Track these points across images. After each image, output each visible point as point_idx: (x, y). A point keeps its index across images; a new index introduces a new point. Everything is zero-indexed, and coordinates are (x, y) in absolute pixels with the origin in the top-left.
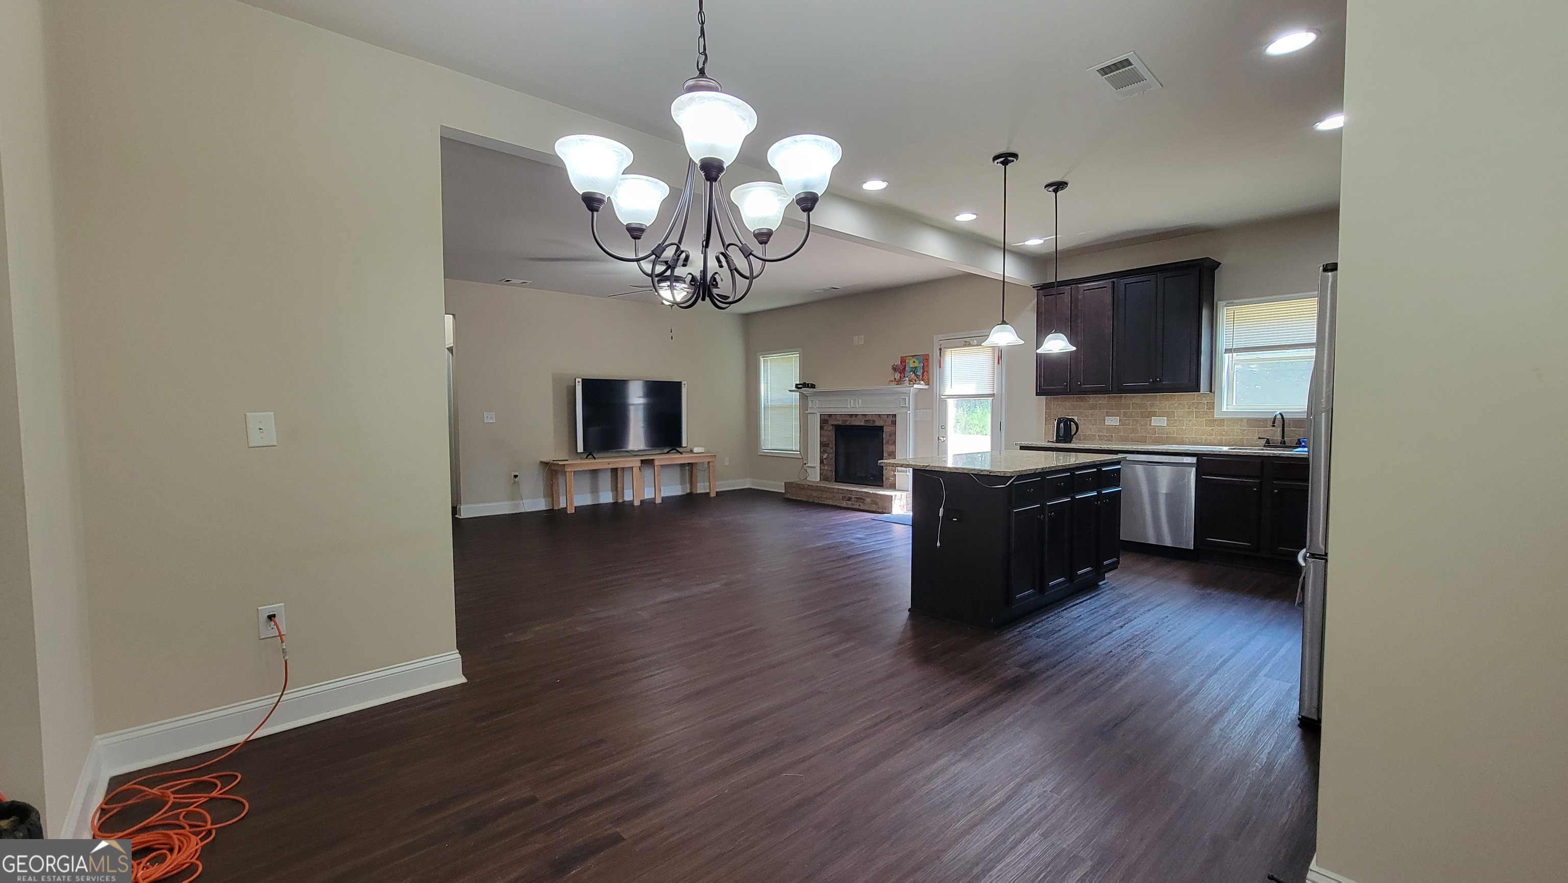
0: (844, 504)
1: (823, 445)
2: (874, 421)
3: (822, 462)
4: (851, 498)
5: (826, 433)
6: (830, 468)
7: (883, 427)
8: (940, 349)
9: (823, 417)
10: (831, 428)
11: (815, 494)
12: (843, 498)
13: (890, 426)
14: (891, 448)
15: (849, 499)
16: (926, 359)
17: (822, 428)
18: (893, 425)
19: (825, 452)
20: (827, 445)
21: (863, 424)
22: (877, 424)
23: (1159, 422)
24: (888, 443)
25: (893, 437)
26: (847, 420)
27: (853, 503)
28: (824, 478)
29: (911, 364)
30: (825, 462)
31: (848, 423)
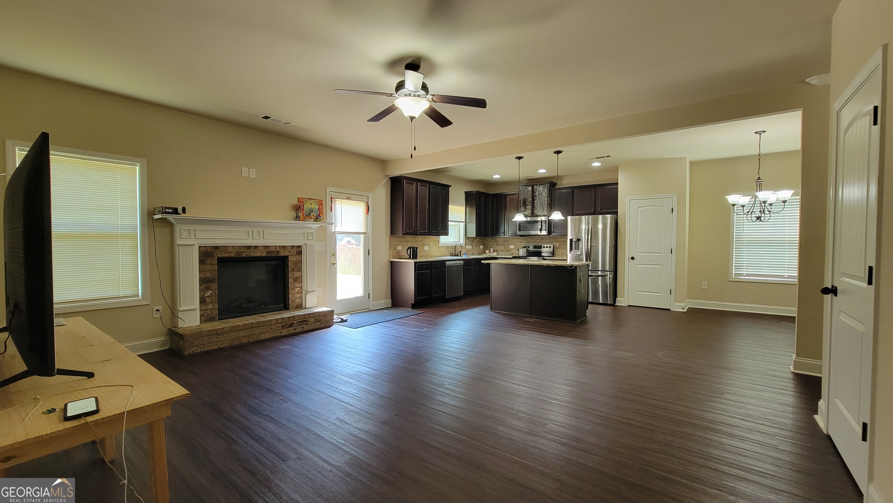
0: (285, 332)
1: (204, 282)
2: (278, 252)
3: (203, 301)
4: (293, 323)
5: (209, 267)
6: (213, 307)
7: (287, 257)
8: (331, 198)
9: (203, 249)
10: (215, 261)
11: (242, 334)
12: (283, 327)
13: (296, 256)
14: (297, 274)
15: (291, 325)
16: (321, 203)
17: (202, 262)
18: (298, 255)
19: (208, 289)
20: (212, 281)
21: (264, 254)
22: (282, 254)
23: (426, 248)
24: (293, 270)
25: (299, 265)
26: (242, 253)
27: (295, 327)
28: (205, 318)
29: (307, 206)
30: (208, 300)
31: (244, 255)
